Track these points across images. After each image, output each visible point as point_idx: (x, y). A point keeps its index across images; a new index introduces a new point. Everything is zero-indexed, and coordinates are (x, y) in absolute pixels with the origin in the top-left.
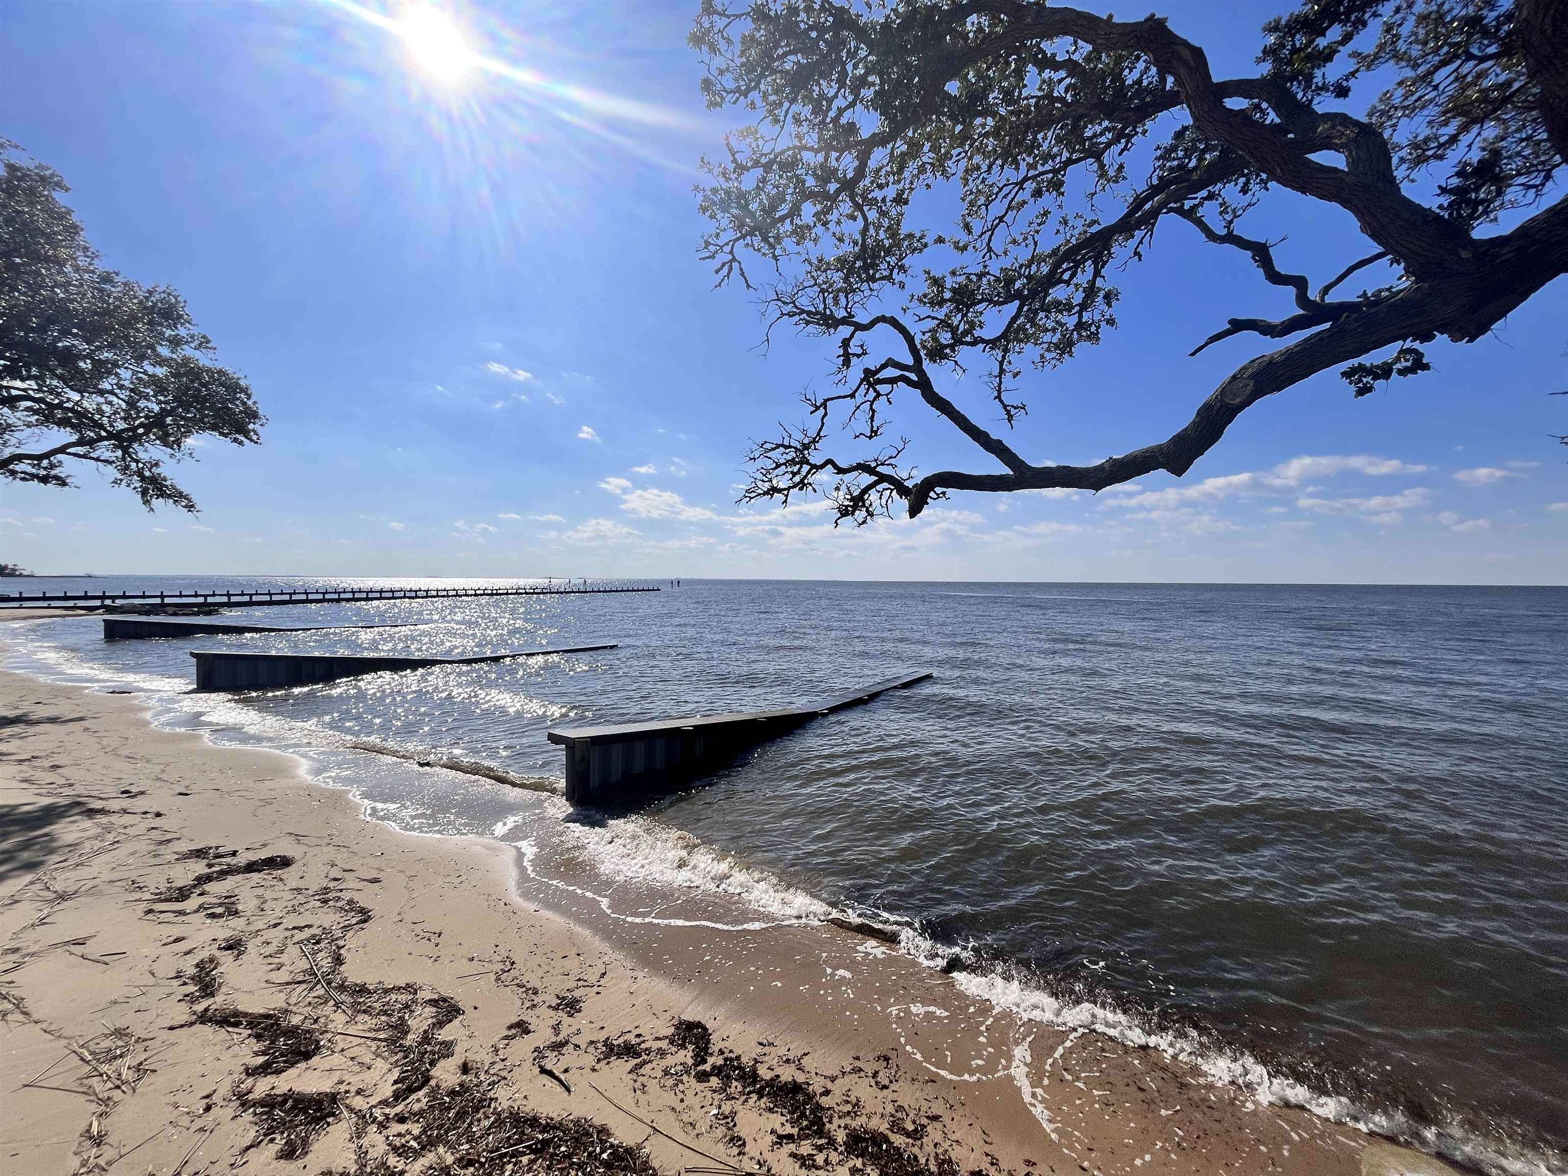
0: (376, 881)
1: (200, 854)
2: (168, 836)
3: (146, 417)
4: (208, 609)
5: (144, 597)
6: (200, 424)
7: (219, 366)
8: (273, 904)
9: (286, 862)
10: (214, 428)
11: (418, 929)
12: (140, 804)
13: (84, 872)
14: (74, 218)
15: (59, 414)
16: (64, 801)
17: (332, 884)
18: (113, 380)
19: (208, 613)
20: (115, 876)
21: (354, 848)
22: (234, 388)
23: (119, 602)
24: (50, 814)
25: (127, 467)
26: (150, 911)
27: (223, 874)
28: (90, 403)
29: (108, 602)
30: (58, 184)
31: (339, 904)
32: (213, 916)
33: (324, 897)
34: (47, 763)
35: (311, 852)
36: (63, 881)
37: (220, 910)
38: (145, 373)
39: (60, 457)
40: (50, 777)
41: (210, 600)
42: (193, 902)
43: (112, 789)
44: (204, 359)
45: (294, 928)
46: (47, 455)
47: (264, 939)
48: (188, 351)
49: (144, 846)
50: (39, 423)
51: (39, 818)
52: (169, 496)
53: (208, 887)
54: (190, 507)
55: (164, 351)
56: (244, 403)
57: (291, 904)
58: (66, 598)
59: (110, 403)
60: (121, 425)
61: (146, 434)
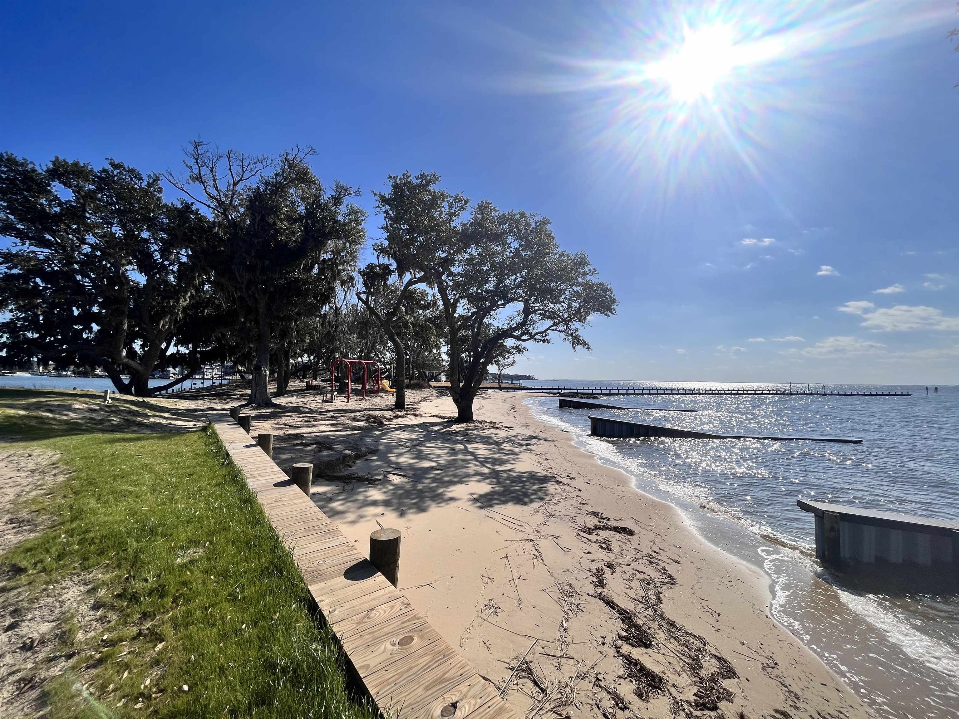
0: (677, 562)
1: (595, 514)
2: (584, 502)
3: (575, 310)
4: (593, 396)
5: (571, 389)
6: (594, 310)
7: (600, 281)
8: (627, 553)
9: (631, 533)
10: (598, 310)
11: (704, 604)
12: (573, 483)
13: (556, 507)
14: (552, 234)
15: (548, 314)
16: (550, 475)
17: (654, 554)
18: (563, 296)
19: (594, 398)
20: (566, 513)
21: (664, 537)
22: (606, 290)
23: (563, 391)
24: (545, 479)
25: (568, 333)
26: (578, 534)
27: (606, 528)
28: (557, 307)
29: (560, 391)
30: (548, 223)
31: (658, 567)
32: (601, 547)
33: (651, 560)
34: (544, 457)
35: (644, 532)
36: (551, 509)
37: (604, 546)
38: (574, 291)
39: (548, 331)
40: (545, 463)
41: (594, 392)
42: (593, 537)
43: (563, 474)
44: (594, 279)
45: (636, 570)
46: (545, 332)
47: (623, 569)
48: (588, 277)
49: (576, 504)
50: (543, 319)
51: (542, 480)
52: (581, 344)
53: (600, 532)
54: (588, 348)
55: (580, 280)
56: (610, 296)
57: (634, 556)
58: (547, 389)
59: (562, 306)
60: (566, 315)
61: (574, 318)
